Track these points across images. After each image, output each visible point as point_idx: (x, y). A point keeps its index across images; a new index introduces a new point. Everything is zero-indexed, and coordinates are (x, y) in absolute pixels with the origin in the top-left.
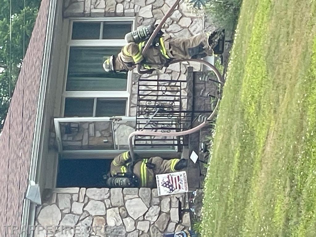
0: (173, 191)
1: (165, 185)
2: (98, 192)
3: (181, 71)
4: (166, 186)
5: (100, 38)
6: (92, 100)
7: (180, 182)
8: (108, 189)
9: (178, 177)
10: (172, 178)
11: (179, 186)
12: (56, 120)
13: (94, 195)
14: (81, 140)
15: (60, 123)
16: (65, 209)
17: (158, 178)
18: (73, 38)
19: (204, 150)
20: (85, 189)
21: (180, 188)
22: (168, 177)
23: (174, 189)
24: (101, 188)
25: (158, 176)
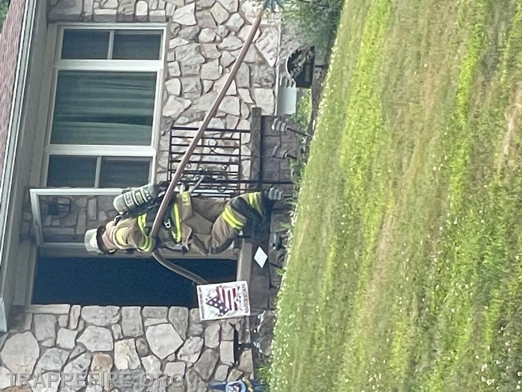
0: (225, 313)
1: (211, 303)
2: (101, 311)
3: (241, 114)
4: (213, 305)
5: (109, 57)
6: (93, 159)
7: (236, 298)
8: (118, 308)
9: (234, 290)
10: (223, 291)
11: (235, 304)
12: (34, 193)
13: (95, 317)
14: (75, 227)
15: (40, 197)
16: (46, 339)
17: (200, 291)
18: (64, 57)
19: (277, 245)
20: (79, 306)
21: (236, 309)
22: (217, 291)
23: (226, 310)
24: (105, 306)
25: (200, 288)
